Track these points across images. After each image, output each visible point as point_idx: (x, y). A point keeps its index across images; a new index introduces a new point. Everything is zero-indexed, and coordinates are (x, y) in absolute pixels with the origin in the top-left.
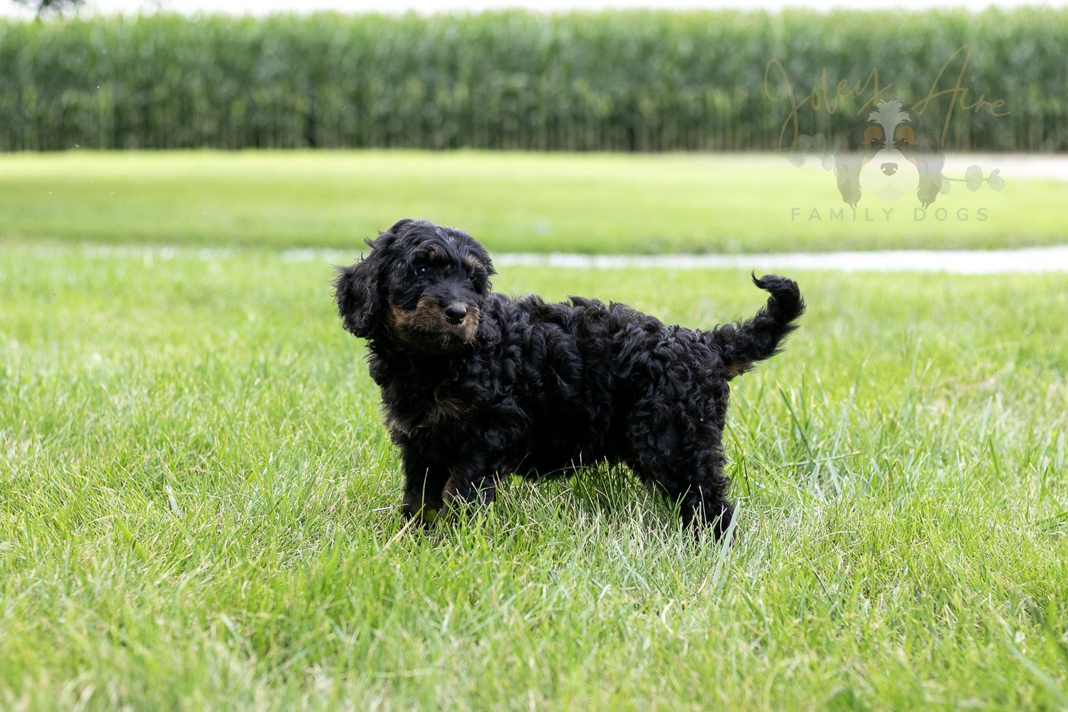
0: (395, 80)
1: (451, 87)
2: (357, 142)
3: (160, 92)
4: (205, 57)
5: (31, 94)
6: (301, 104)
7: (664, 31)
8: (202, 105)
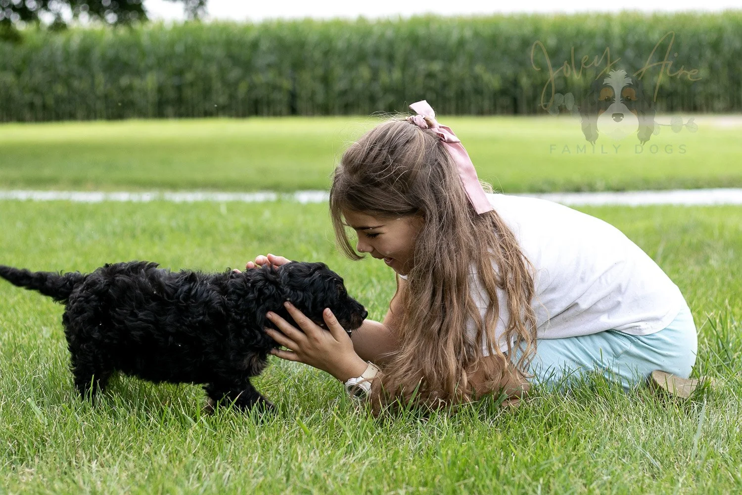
0: (350, 66)
1: (390, 71)
2: (326, 110)
3: (189, 76)
4: (219, 52)
5: (101, 79)
6: (287, 84)
7: (537, 31)
8: (217, 85)
